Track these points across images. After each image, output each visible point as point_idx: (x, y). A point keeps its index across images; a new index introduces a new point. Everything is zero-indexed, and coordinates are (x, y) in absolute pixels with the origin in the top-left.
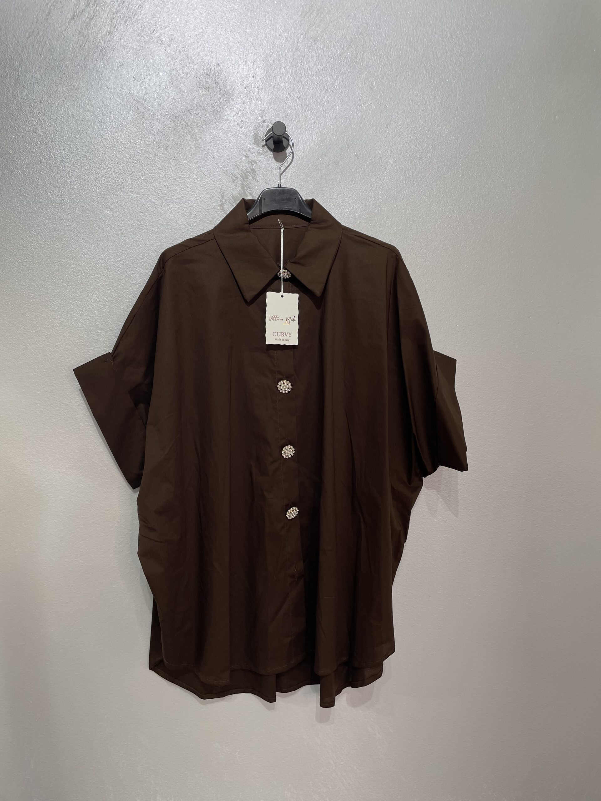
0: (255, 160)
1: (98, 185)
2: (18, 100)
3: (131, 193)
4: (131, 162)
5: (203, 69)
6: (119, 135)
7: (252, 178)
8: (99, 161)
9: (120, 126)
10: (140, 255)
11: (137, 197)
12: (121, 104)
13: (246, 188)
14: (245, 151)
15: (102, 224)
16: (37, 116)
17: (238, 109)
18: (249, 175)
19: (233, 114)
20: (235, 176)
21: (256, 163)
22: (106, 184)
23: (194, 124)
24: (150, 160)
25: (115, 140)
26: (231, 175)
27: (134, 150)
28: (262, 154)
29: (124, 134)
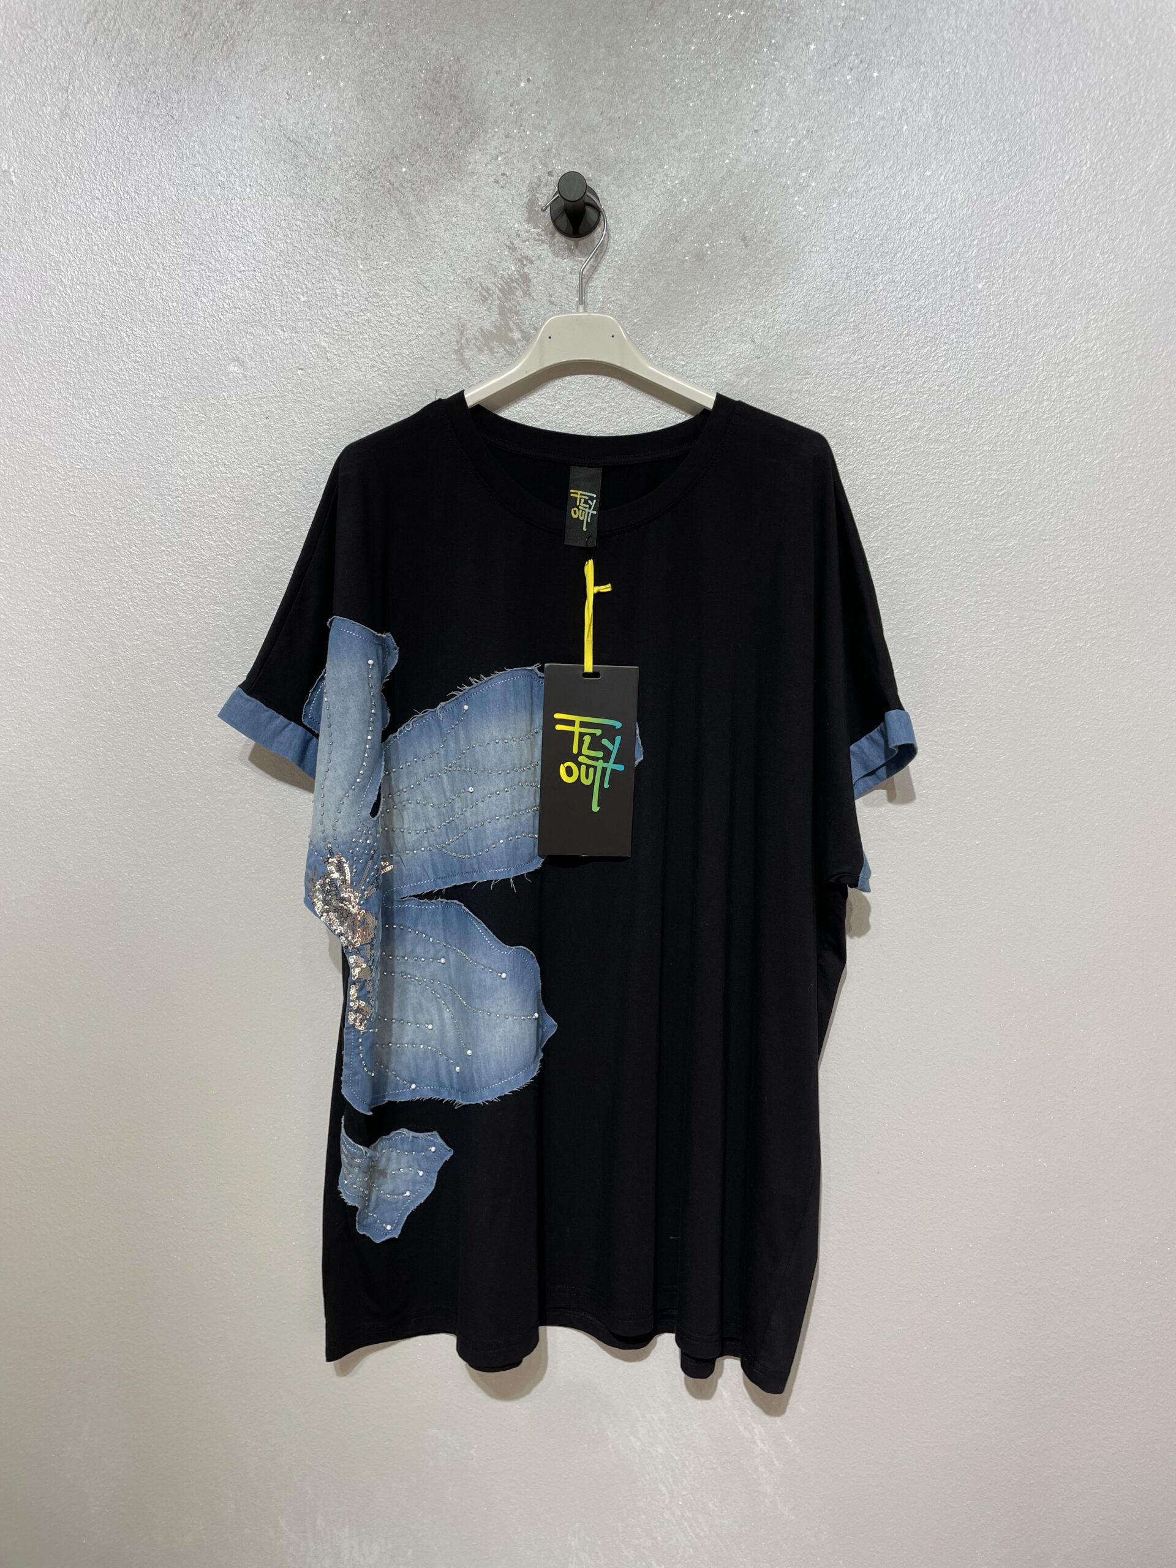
0: (529, 255)
1: (216, 315)
2: (67, 149)
3: (279, 330)
4: (281, 266)
5: (426, 69)
6: (259, 212)
7: (521, 293)
8: (218, 266)
9: (260, 194)
10: (296, 455)
11: (291, 338)
12: (262, 148)
13: (509, 315)
14: (509, 236)
15: (224, 394)
16: (103, 179)
17: (496, 148)
18: (518, 287)
19: (486, 161)
20: (487, 290)
21: (532, 262)
22: (232, 313)
23: (406, 185)
24: (319, 260)
25: (249, 223)
26: (480, 289)
27: (286, 243)
28: (543, 242)
29: (268, 211)
